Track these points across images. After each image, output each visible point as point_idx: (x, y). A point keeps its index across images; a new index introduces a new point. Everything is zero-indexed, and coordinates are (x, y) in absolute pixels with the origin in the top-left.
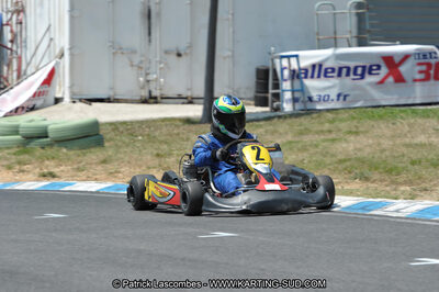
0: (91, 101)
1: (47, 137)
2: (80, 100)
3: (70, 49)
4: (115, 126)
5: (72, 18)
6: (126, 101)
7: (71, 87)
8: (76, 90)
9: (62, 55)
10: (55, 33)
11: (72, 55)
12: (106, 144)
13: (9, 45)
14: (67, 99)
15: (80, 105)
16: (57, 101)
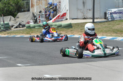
0: (73, 19)
1: (61, 26)
2: (71, 19)
3: (69, 9)
4: (76, 24)
5: (69, 4)
6: (80, 19)
7: (69, 16)
8: (70, 17)
10: (66, 7)
11: (69, 11)
12: (73, 27)
13: (58, 9)
14: (69, 19)
15: (71, 20)
16: (67, 19)
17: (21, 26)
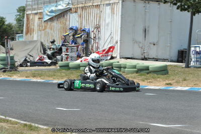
0: (125, 58)
2: (123, 58)
3: (120, 40)
8: (121, 54)
9: (117, 43)
11: (121, 43)
13: (93, 38)
14: (118, 57)
17: (29, 64)
